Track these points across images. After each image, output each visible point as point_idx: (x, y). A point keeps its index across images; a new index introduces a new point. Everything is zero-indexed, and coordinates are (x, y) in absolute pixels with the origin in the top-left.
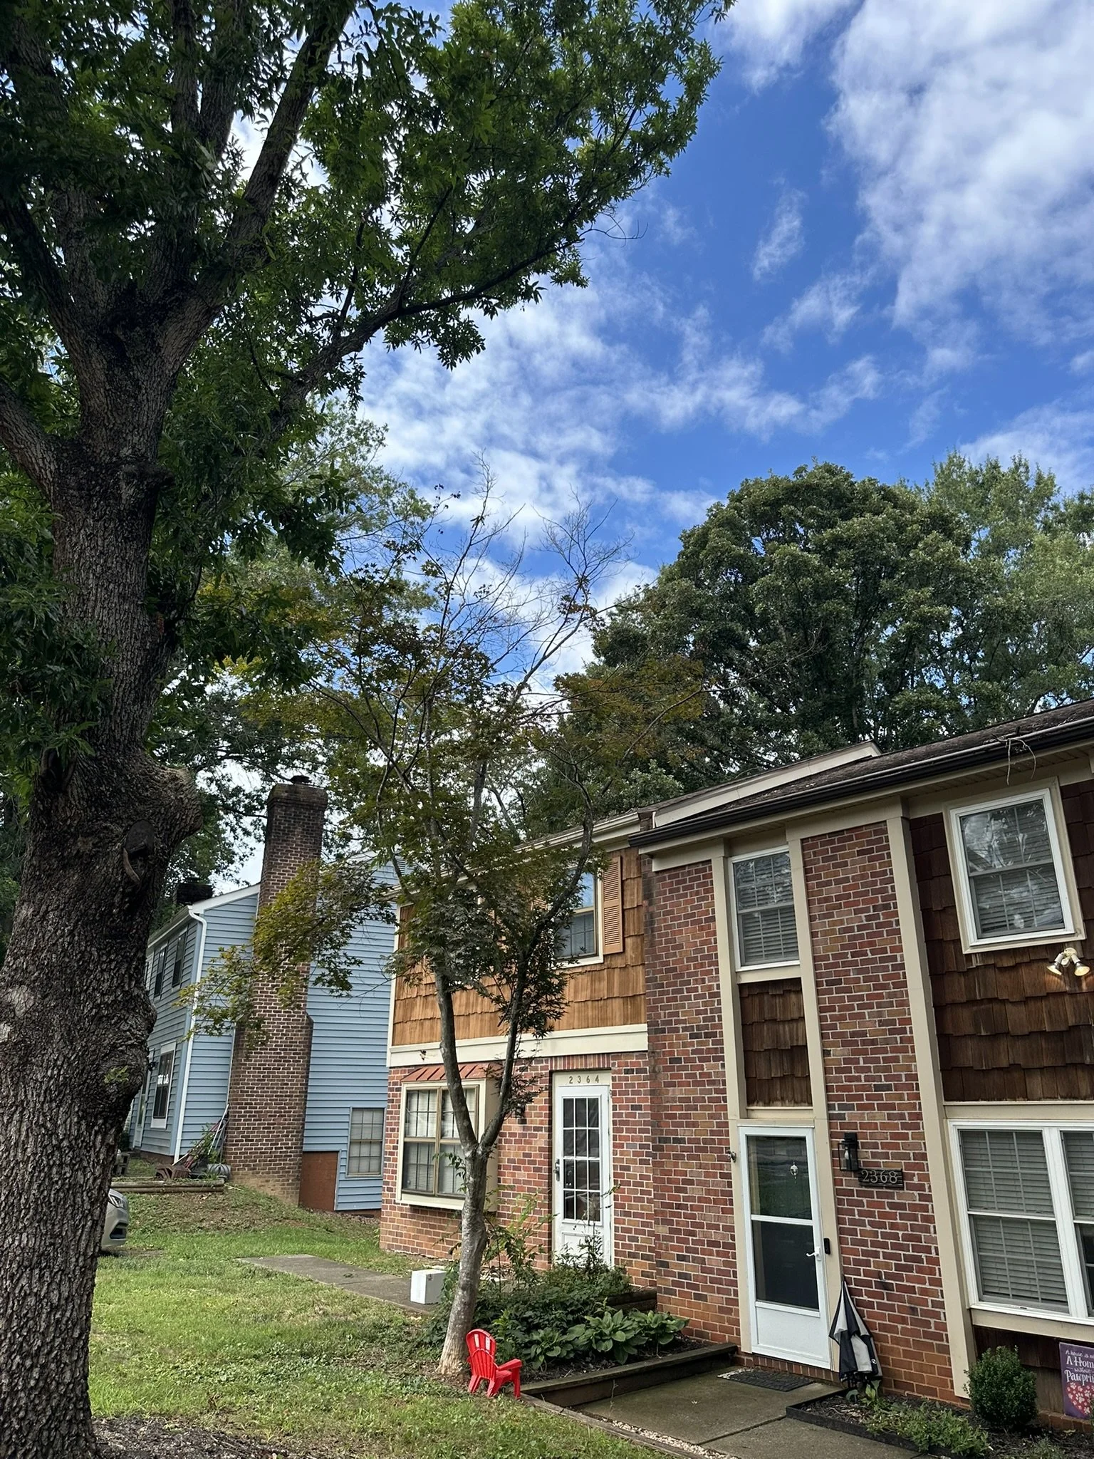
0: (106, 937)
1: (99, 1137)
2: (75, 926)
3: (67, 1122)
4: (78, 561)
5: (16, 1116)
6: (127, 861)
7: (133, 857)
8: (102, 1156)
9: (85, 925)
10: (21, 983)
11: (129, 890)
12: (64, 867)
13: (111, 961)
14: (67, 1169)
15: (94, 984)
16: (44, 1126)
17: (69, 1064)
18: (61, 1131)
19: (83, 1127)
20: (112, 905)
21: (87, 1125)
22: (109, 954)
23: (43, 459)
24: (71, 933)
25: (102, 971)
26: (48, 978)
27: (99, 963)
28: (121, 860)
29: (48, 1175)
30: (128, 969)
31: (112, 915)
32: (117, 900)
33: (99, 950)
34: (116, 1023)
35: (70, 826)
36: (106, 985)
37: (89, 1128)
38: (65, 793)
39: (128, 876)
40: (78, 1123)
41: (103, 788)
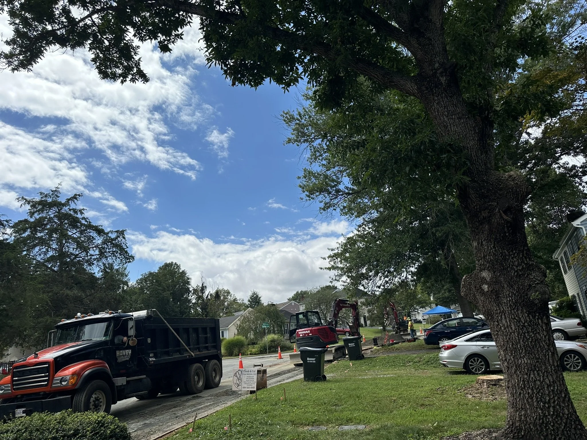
0: (508, 245)
1: (540, 321)
2: (494, 244)
3: (524, 316)
4: (438, 114)
5: (503, 316)
6: (503, 214)
7: (505, 212)
8: (544, 328)
9: (498, 243)
10: (484, 269)
11: (509, 225)
12: (481, 224)
13: (514, 254)
14: (531, 334)
15: (511, 263)
16: (515, 318)
17: (515, 295)
18: (522, 320)
19: (531, 317)
20: (505, 233)
21: (532, 316)
22: (512, 251)
23: (412, 87)
24: (494, 247)
25: (512, 258)
26: (493, 265)
27: (510, 255)
28: (501, 215)
29: (525, 336)
30: (523, 255)
31: (507, 236)
32: (506, 230)
33: (507, 251)
34: (527, 276)
35: (477, 209)
36: (516, 263)
37: (534, 317)
38: (469, 198)
39: (506, 220)
40: (528, 316)
41: (483, 191)
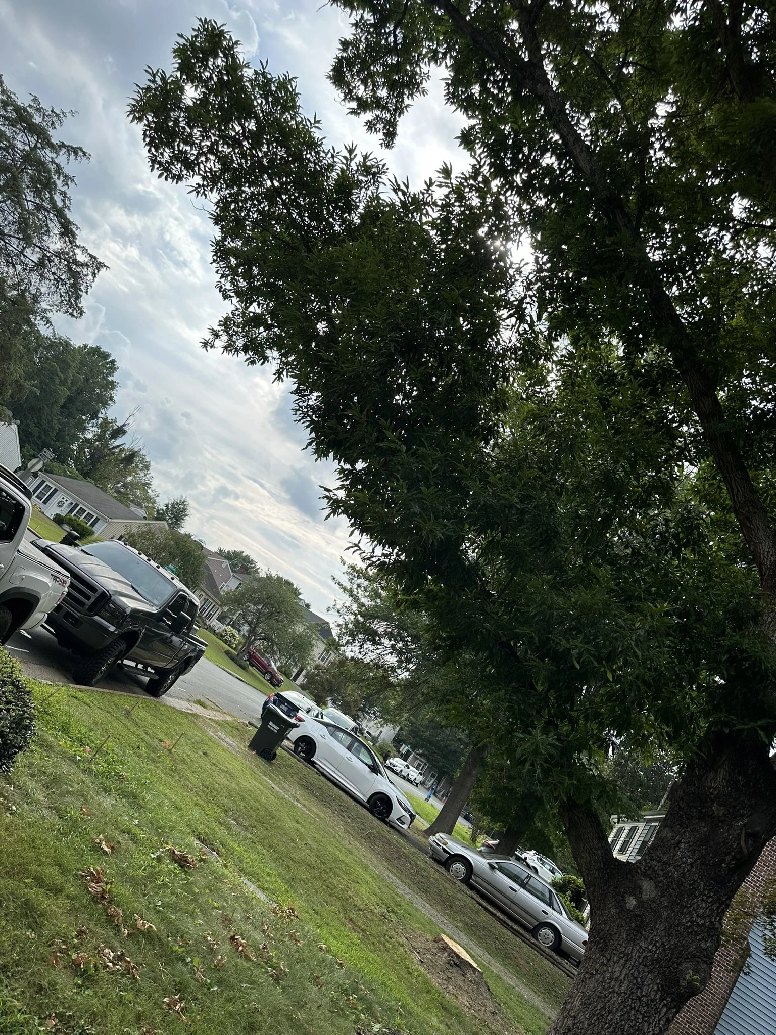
0: (712, 879)
1: (665, 1009)
2: (696, 861)
3: (651, 987)
4: (770, 623)
5: (622, 961)
6: (743, 837)
7: (748, 835)
8: (662, 1022)
9: (702, 864)
10: (651, 879)
11: (738, 856)
12: (700, 818)
13: (710, 897)
14: (640, 1017)
15: (695, 906)
16: (636, 978)
17: (664, 950)
18: (645, 989)
19: (658, 996)
20: (723, 861)
21: (661, 996)
22: (710, 891)
24: (691, 864)
25: (702, 900)
26: (669, 886)
27: (702, 893)
28: (739, 834)
29: (628, 1013)
30: (718, 908)
31: (721, 866)
32: (728, 858)
33: (705, 885)
34: (699, 940)
35: (712, 794)
36: (701, 911)
37: (662, 999)
38: (716, 771)
39: (741, 848)
40: (656, 991)
41: (740, 778)
